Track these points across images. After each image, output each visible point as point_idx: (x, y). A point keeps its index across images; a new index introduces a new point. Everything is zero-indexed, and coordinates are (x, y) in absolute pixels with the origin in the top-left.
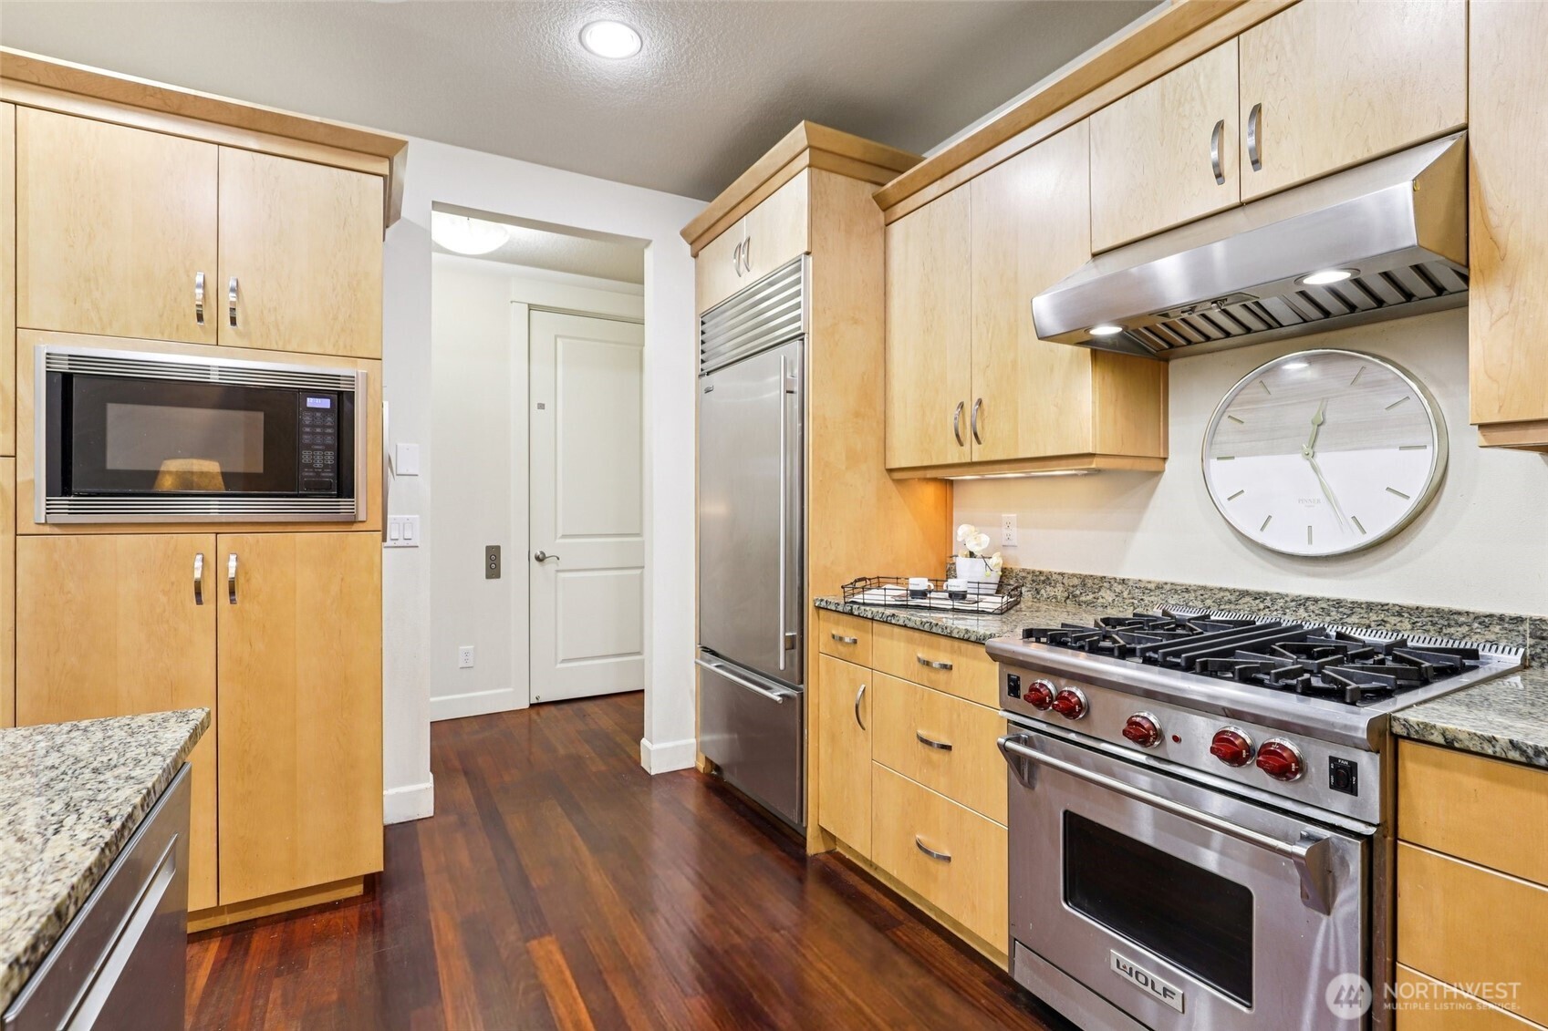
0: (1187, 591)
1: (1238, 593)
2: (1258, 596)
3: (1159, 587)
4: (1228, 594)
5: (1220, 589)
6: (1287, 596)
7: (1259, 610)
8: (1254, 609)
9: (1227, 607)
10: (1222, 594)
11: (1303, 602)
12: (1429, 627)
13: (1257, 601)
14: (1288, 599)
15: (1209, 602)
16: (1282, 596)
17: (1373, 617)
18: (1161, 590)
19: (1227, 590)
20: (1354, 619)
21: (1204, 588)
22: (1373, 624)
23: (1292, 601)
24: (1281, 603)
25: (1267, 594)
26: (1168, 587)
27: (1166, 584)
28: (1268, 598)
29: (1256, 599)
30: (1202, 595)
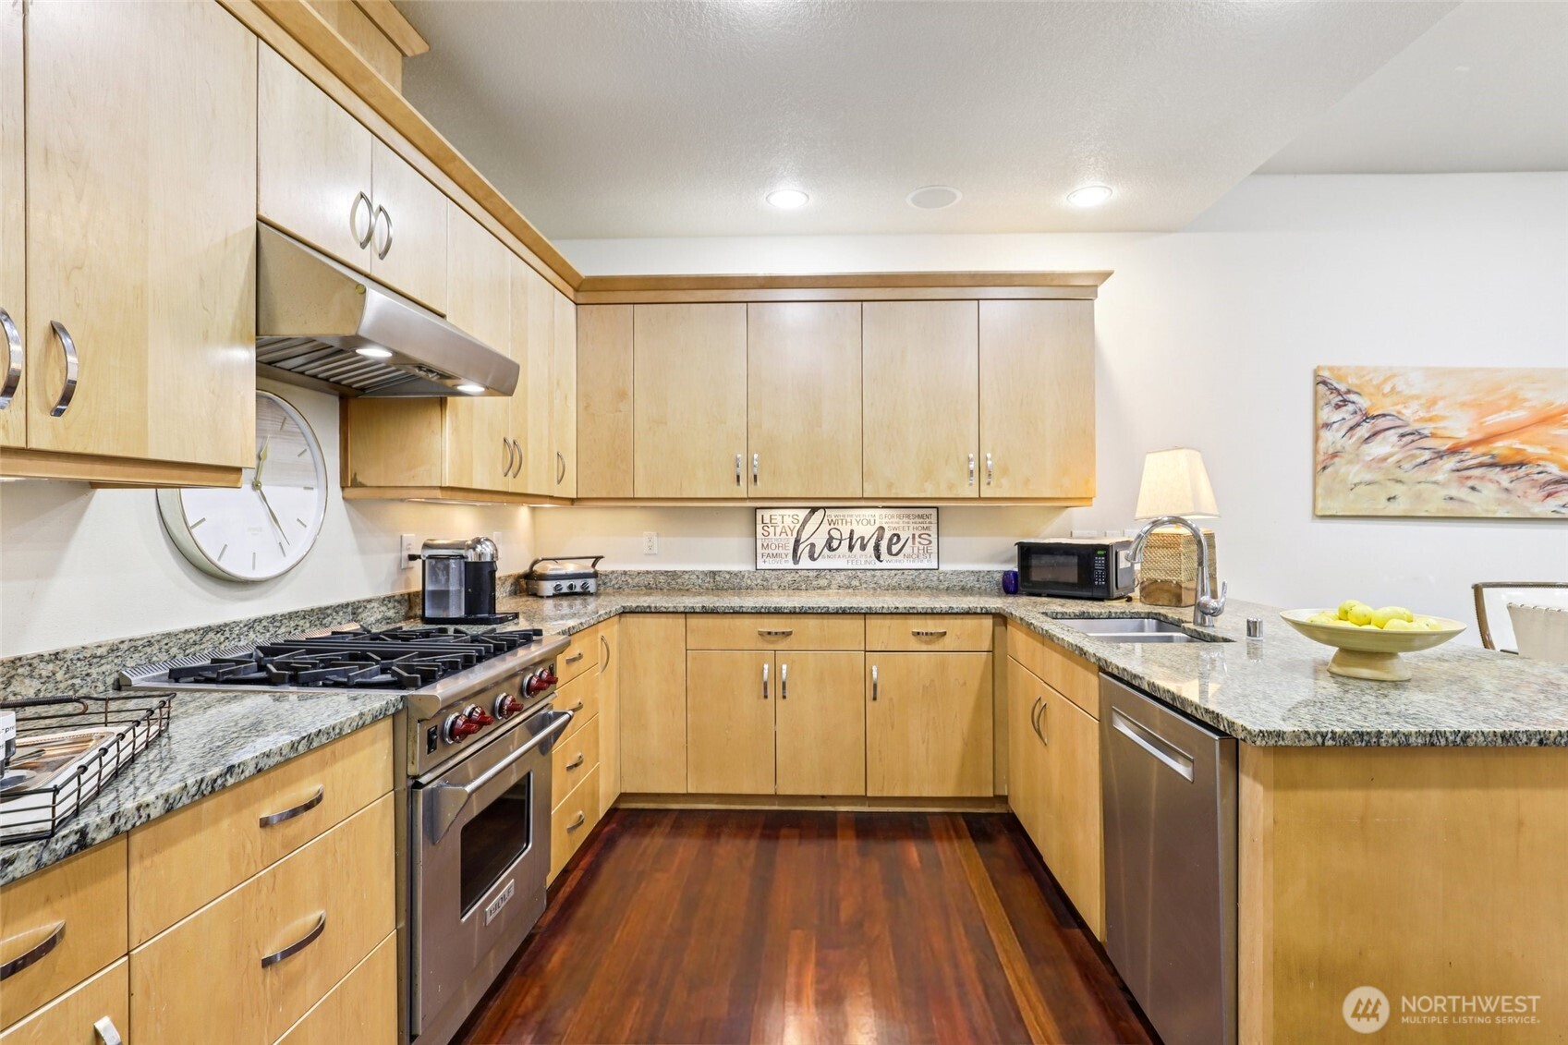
0: (150, 644)
1: (201, 632)
2: (219, 629)
3: (113, 649)
4: (192, 635)
5: (186, 632)
6: (241, 622)
7: (220, 644)
8: (216, 644)
9: (193, 649)
10: (187, 636)
11: (251, 625)
12: (317, 623)
13: (219, 635)
14: (241, 625)
15: (174, 651)
16: (236, 623)
17: (292, 624)
18: (116, 654)
19: (192, 630)
20: (283, 630)
21: (168, 635)
22: (292, 630)
23: (245, 626)
24: (236, 630)
25: (226, 625)
26: (125, 646)
27: (123, 642)
28: (227, 629)
29: (218, 632)
30: (167, 644)
